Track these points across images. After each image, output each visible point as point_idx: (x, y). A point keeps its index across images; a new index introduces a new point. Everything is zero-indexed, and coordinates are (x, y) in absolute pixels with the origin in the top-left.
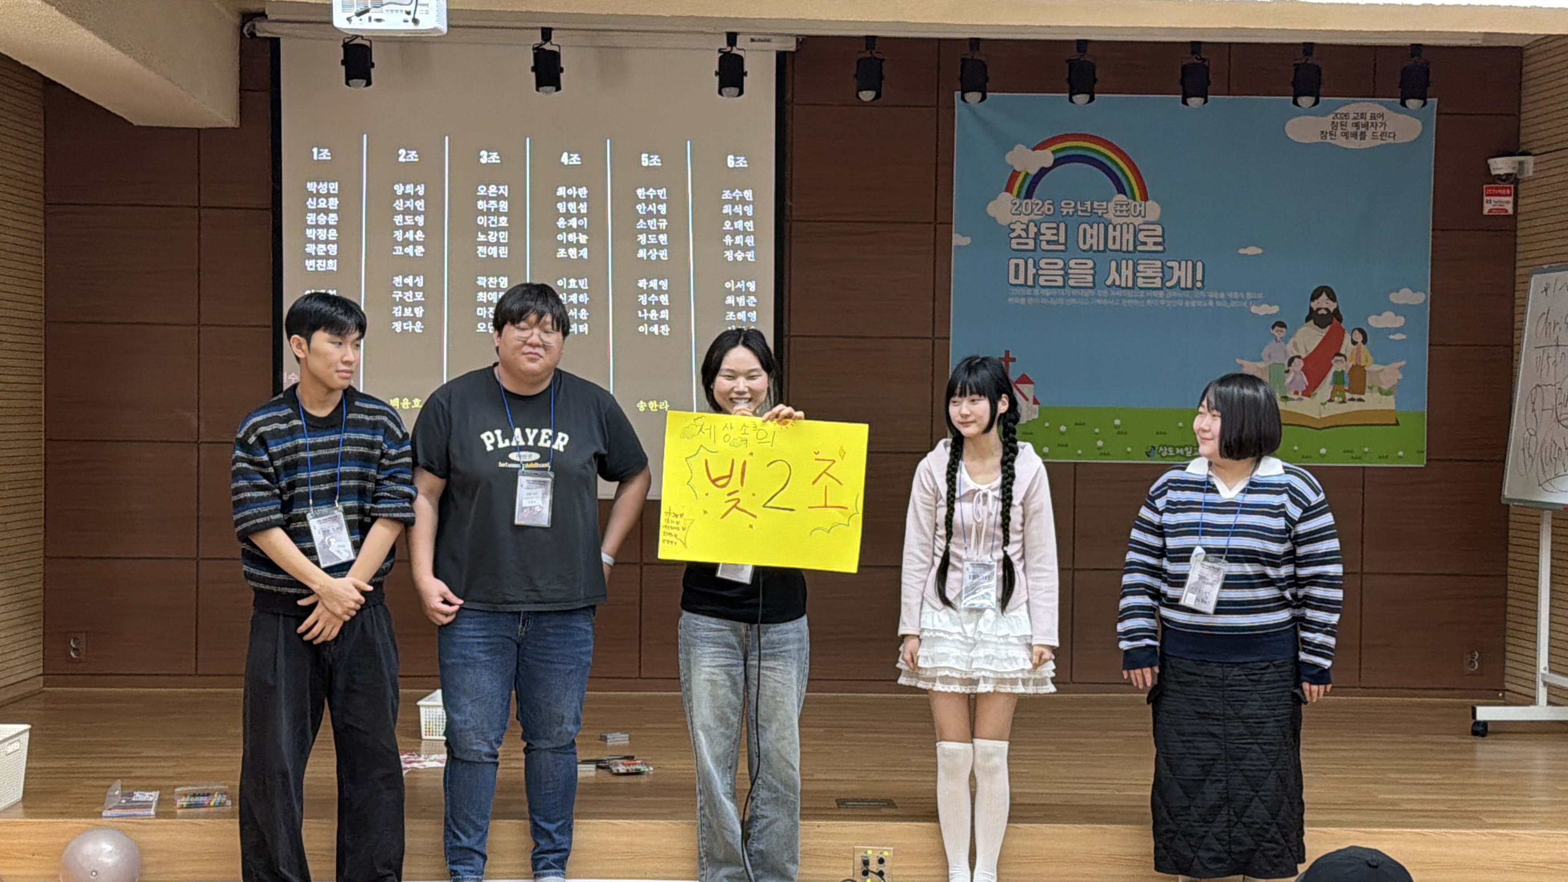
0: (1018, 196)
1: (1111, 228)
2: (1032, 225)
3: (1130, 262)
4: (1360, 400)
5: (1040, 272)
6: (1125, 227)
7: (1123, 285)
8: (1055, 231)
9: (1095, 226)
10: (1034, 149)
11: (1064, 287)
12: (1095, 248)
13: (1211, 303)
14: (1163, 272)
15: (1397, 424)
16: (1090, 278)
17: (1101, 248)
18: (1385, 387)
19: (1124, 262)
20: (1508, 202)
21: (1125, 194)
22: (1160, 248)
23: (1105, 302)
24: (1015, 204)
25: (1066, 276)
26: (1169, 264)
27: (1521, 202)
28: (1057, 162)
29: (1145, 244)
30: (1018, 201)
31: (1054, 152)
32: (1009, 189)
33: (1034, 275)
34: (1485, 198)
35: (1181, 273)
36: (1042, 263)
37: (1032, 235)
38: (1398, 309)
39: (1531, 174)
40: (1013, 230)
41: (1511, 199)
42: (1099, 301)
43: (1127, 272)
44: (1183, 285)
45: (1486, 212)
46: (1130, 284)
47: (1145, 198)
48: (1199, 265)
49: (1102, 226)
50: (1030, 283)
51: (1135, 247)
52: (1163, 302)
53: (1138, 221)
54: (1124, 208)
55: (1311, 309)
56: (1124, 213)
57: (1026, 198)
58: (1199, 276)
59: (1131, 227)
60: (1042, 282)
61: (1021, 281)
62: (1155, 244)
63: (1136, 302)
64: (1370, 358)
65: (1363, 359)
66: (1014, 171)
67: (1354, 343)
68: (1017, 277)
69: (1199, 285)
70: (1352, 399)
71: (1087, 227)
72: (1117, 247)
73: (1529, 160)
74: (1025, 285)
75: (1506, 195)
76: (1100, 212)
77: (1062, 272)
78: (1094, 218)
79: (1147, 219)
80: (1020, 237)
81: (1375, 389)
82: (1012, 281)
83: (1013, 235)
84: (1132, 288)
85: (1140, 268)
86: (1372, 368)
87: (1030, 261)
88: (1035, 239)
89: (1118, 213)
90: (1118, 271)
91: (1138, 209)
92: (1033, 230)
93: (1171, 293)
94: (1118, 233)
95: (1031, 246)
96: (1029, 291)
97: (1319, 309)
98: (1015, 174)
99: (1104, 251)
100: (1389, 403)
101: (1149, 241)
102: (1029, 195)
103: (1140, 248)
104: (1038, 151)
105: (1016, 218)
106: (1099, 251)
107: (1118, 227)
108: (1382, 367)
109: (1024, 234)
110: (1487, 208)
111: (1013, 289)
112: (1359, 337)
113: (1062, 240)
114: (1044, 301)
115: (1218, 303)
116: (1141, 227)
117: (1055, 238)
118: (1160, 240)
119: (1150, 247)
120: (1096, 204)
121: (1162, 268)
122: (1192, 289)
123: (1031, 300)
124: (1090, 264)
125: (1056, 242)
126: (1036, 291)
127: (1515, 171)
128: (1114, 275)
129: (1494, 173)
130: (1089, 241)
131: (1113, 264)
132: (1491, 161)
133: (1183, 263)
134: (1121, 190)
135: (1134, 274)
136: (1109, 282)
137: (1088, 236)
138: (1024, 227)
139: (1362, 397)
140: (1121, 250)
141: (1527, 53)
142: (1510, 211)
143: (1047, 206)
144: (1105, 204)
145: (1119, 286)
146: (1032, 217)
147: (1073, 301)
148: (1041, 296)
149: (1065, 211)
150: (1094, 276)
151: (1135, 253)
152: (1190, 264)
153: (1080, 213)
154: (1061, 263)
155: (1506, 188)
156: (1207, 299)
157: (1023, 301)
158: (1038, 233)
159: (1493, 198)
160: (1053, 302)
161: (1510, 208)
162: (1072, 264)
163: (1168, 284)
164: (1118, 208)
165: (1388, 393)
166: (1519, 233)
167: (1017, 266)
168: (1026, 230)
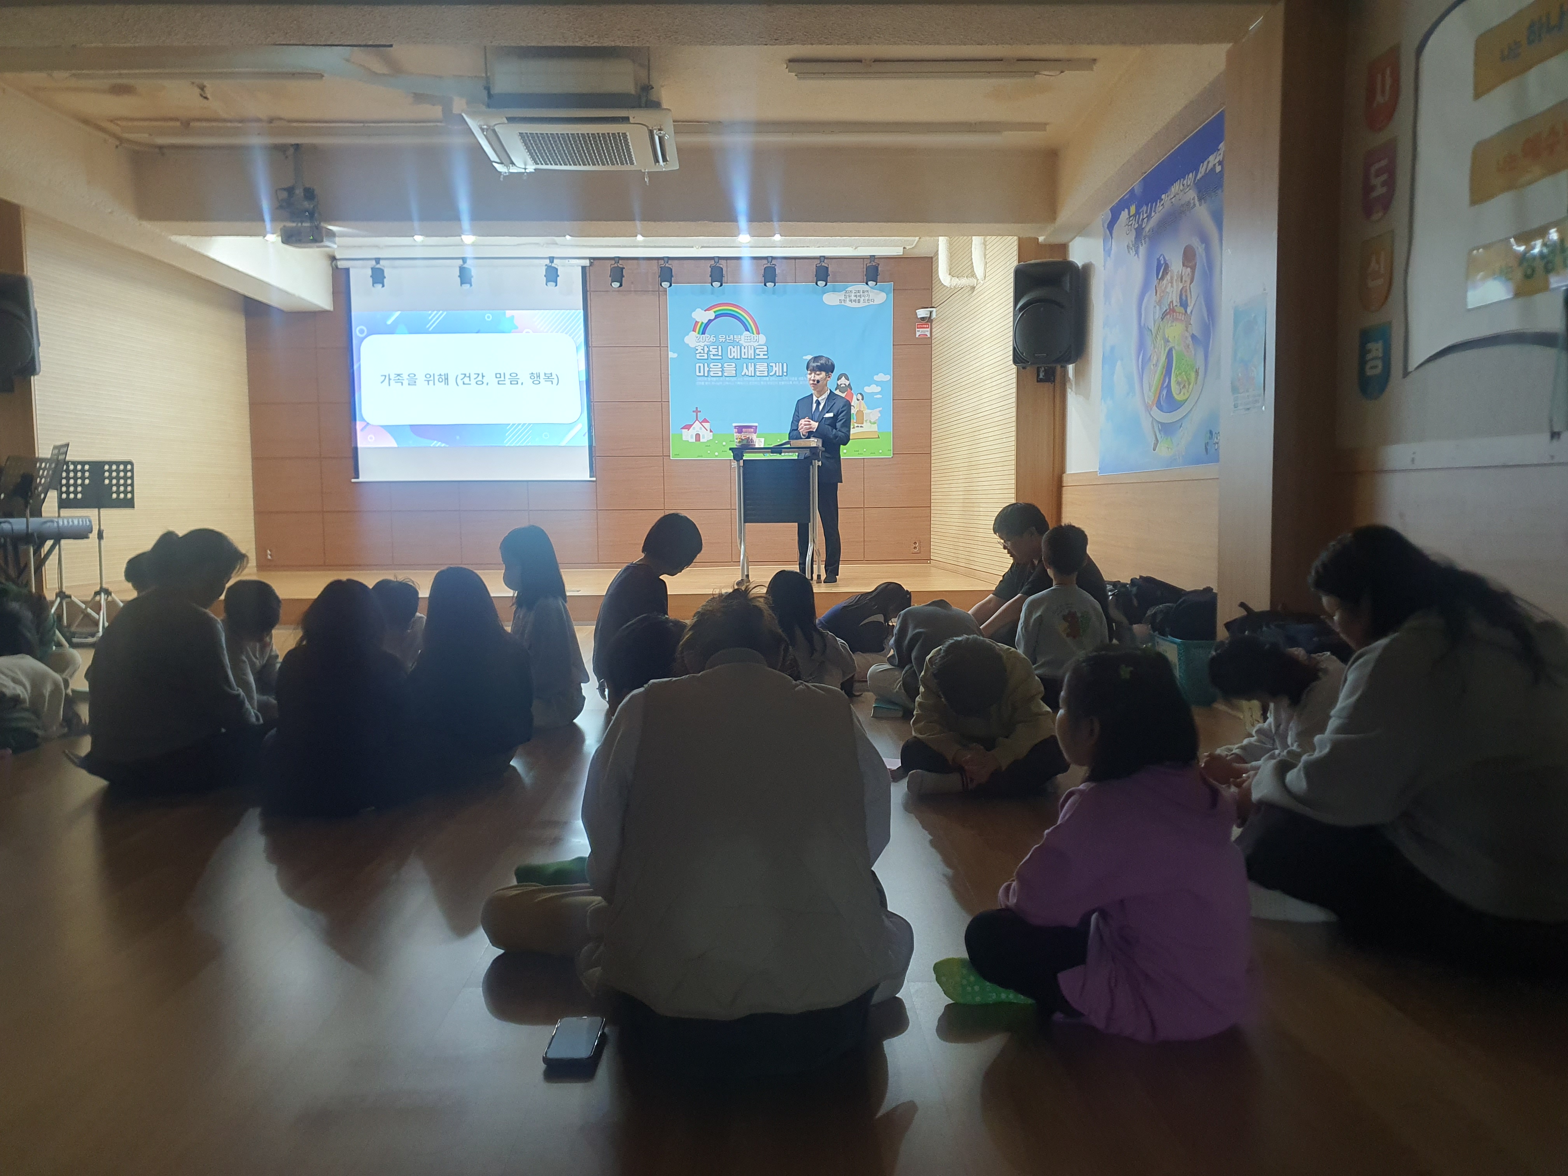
0: (699, 333)
1: (743, 347)
2: (706, 347)
3: (753, 364)
4: (861, 427)
5: (711, 369)
6: (749, 347)
7: (750, 375)
8: (717, 350)
9: (736, 347)
10: (705, 311)
11: (722, 376)
12: (736, 358)
13: (791, 383)
14: (768, 368)
15: (879, 438)
16: (734, 372)
17: (739, 358)
18: (872, 421)
19: (750, 364)
20: (928, 331)
21: (749, 331)
22: (766, 357)
23: (742, 383)
24: (697, 337)
25: (722, 371)
26: (771, 364)
28: (716, 317)
29: (759, 355)
30: (698, 336)
31: (715, 312)
32: (694, 330)
33: (708, 371)
34: (917, 330)
35: (777, 369)
36: (711, 365)
37: (706, 352)
38: (878, 383)
39: (935, 317)
40: (697, 350)
41: (929, 329)
42: (739, 383)
43: (751, 369)
44: (777, 375)
45: (917, 336)
46: (753, 375)
47: (758, 333)
48: (785, 365)
49: (739, 347)
50: (706, 375)
51: (755, 357)
52: (768, 383)
53: (756, 344)
54: (749, 338)
55: (838, 384)
56: (749, 341)
57: (702, 334)
58: (785, 370)
59: (753, 347)
60: (712, 374)
61: (702, 374)
62: (764, 355)
63: (756, 383)
64: (866, 407)
65: (862, 407)
66: (696, 321)
67: (858, 400)
68: (700, 372)
69: (785, 374)
70: (858, 427)
71: (732, 347)
72: (746, 357)
73: (934, 310)
74: (704, 376)
75: (927, 328)
76: (737, 340)
77: (721, 369)
78: (735, 343)
79: (760, 343)
80: (700, 353)
81: (868, 421)
82: (698, 374)
83: (697, 352)
84: (754, 376)
85: (757, 367)
86: (866, 411)
87: (706, 365)
88: (707, 354)
89: (746, 341)
90: (747, 368)
91: (755, 338)
92: (706, 349)
93: (772, 378)
94: (746, 350)
95: (706, 357)
96: (706, 378)
97: (841, 384)
98: (697, 322)
99: (740, 359)
100: (875, 428)
101: (762, 354)
102: (703, 333)
103: (756, 357)
104: (707, 312)
105: (699, 344)
106: (738, 359)
107: (746, 347)
108: (871, 411)
109: (702, 352)
110: (918, 334)
111: (698, 378)
112: (860, 397)
113: (720, 354)
114: (713, 383)
115: (794, 383)
116: (757, 347)
117: (717, 353)
118: (766, 353)
119: (762, 356)
120: (735, 336)
121: (768, 366)
122: (782, 376)
123: (706, 383)
124: (734, 365)
125: (718, 355)
126: (709, 379)
127: (927, 316)
128: (745, 370)
129: (919, 317)
130: (733, 354)
131: (745, 365)
132: (916, 311)
133: (777, 364)
134: (747, 330)
135: (755, 370)
136: (743, 374)
137: (732, 352)
138: (702, 348)
139: (862, 425)
140: (748, 358)
142: (929, 336)
143: (712, 338)
144: (739, 336)
145: (748, 376)
146: (706, 343)
147: (727, 383)
148: (711, 381)
149: (721, 340)
150: (736, 371)
151: (754, 360)
152: (780, 364)
153: (728, 341)
154: (720, 365)
155: (926, 324)
156: (790, 381)
157: (703, 383)
158: (709, 351)
159: (921, 330)
160: (718, 384)
161: (928, 333)
162: (725, 365)
163: (771, 374)
164: (746, 338)
165: (874, 423)
166: (933, 346)
167: (700, 367)
168: (703, 350)
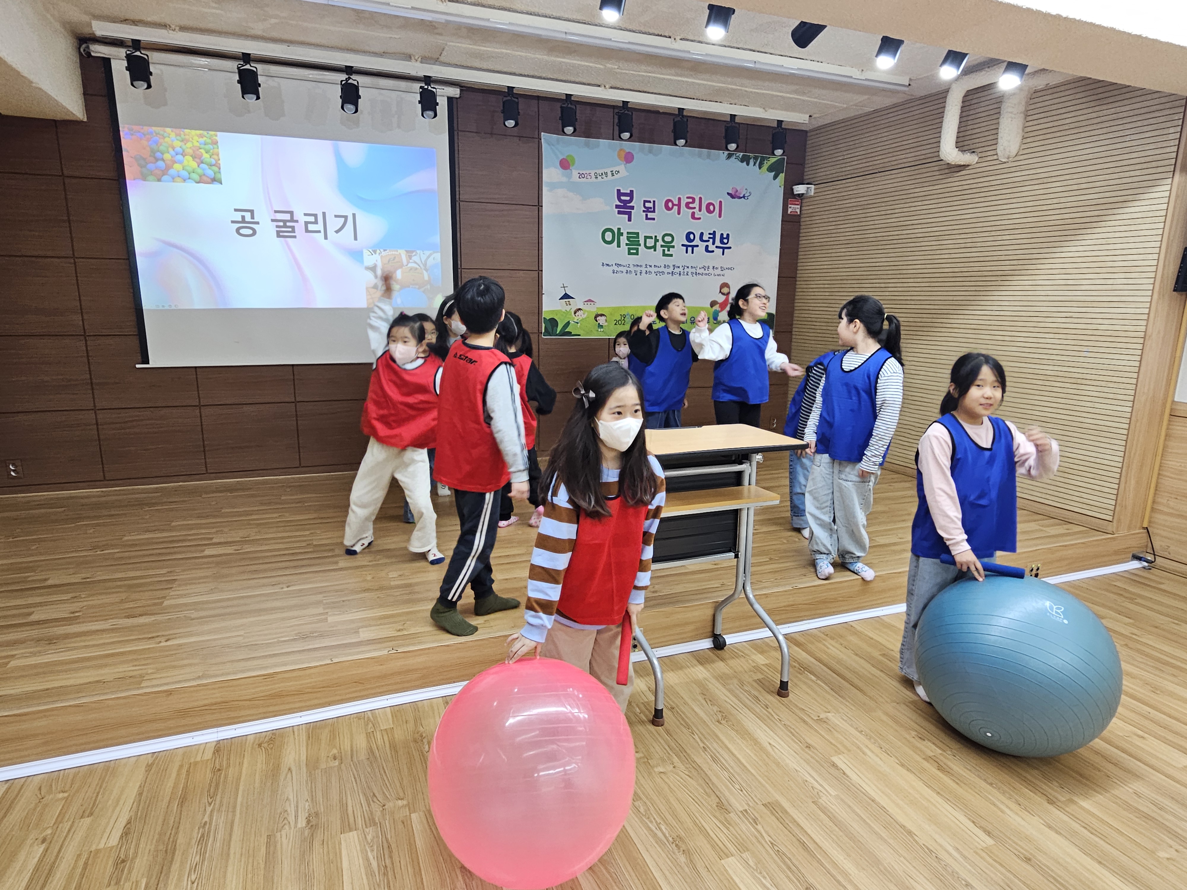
27: (803, 208)
34: (790, 206)
39: (812, 194)
41: (799, 207)
45: (789, 213)
73: (813, 186)
75: (797, 205)
110: (790, 210)
127: (805, 192)
129: (795, 193)
132: (794, 187)
141: (809, 134)
142: (799, 213)
155: (798, 201)
159: (792, 206)
161: (798, 211)
166: (802, 224)
